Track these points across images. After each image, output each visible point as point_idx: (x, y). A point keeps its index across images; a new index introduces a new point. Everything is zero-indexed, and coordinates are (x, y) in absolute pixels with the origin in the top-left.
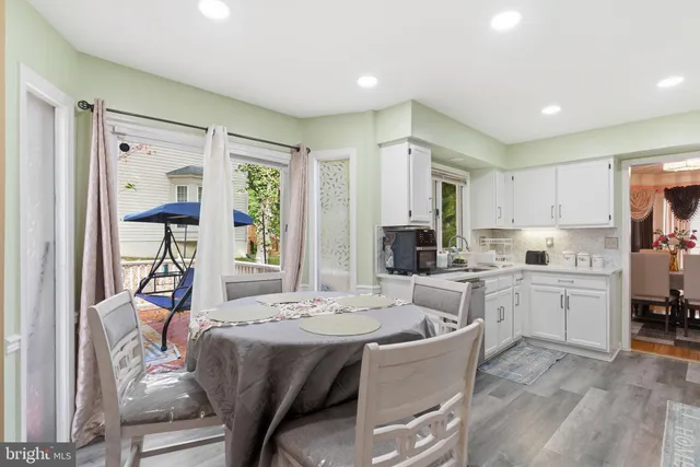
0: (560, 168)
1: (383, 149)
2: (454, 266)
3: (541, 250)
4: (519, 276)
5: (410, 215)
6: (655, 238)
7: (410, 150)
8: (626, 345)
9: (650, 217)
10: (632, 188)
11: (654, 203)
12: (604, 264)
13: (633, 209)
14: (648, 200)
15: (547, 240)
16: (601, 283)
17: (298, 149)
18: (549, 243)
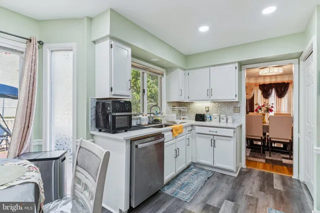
0: (212, 68)
3: (203, 114)
4: (190, 128)
5: (112, 91)
6: (255, 107)
7: (112, 45)
8: (243, 165)
9: (253, 98)
10: (246, 84)
11: (255, 91)
12: (233, 121)
13: (247, 94)
14: (252, 90)
15: (206, 108)
17: (31, 40)
18: (207, 109)
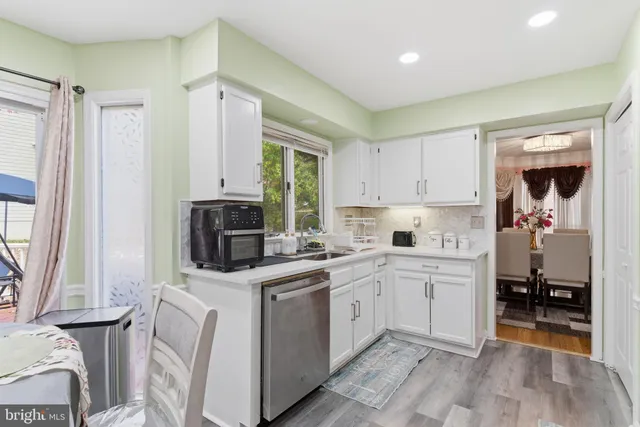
0: (426, 138)
1: (193, 94)
2: (307, 251)
3: (408, 230)
4: (382, 260)
5: (223, 185)
6: (516, 216)
7: (222, 93)
8: (491, 333)
9: (511, 198)
10: (497, 169)
11: (514, 184)
12: (470, 246)
13: (498, 190)
14: (509, 182)
15: (415, 219)
16: (466, 269)
17: (59, 85)
18: (416, 222)
